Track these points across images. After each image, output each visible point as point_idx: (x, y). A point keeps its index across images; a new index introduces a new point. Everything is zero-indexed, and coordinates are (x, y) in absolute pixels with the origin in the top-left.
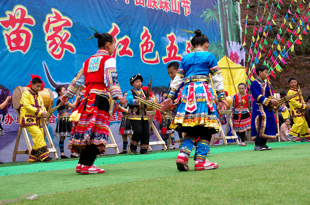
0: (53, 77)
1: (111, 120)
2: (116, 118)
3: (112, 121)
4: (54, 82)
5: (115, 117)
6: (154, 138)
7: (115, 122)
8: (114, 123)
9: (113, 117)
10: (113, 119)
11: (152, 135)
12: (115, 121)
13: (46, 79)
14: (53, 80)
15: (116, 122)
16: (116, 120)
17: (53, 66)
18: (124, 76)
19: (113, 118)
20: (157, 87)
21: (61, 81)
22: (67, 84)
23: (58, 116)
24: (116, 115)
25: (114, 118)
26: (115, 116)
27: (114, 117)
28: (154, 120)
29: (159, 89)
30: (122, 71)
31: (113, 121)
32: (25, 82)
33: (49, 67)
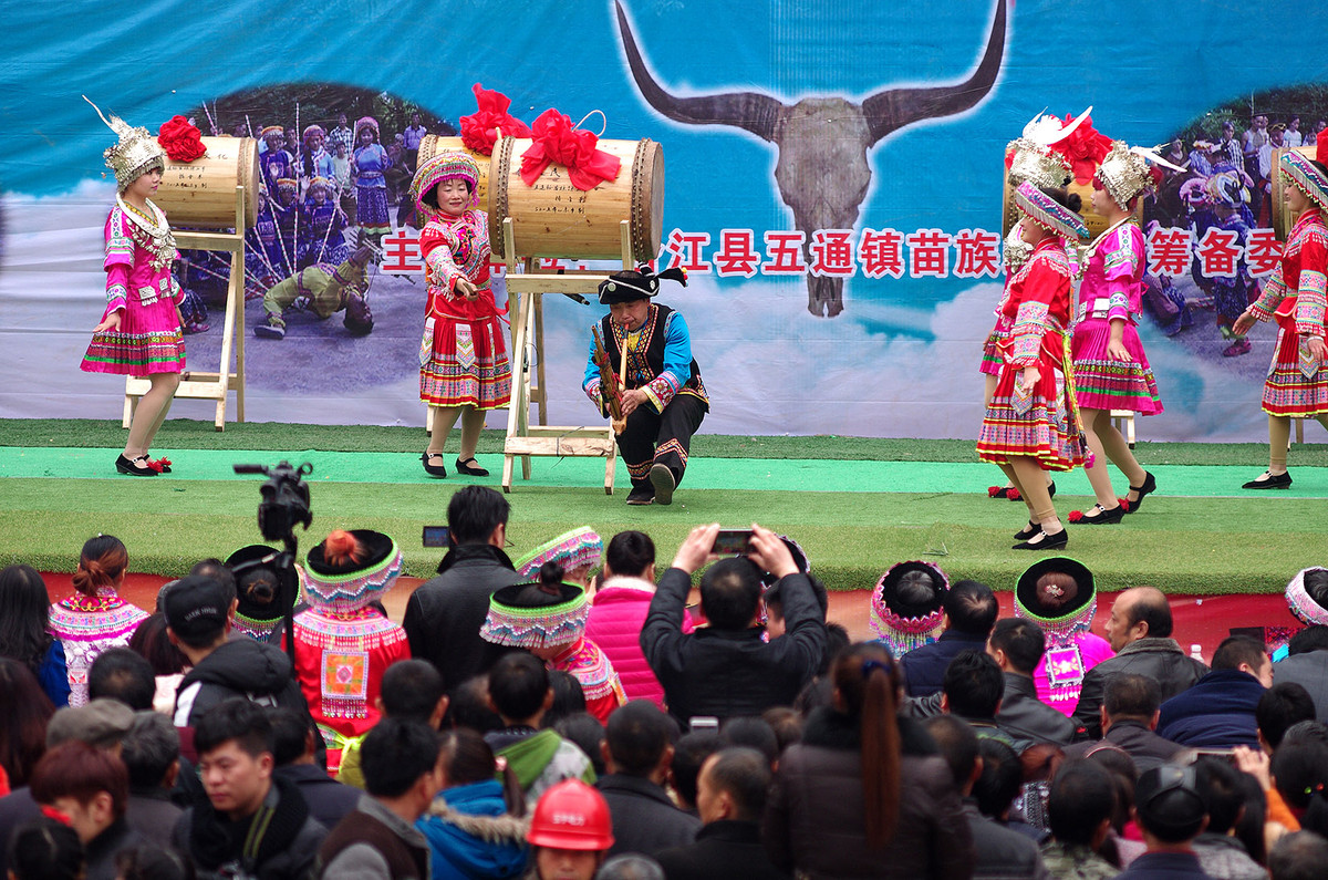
0: (657, 65)
1: (967, 265)
2: (994, 258)
3: (973, 274)
4: (663, 86)
5: (990, 253)
6: (1252, 370)
7: (986, 278)
8: (983, 285)
9: (977, 252)
10: (977, 264)
11: (1243, 358)
12: (990, 274)
13: (622, 76)
14: (654, 76)
15: (995, 276)
16: (993, 270)
17: (659, 14)
18: (1060, 37)
19: (977, 259)
20: (1292, 92)
21: (699, 82)
22: (726, 95)
23: (670, 243)
24: (998, 242)
25: (986, 260)
26: (992, 248)
27: (985, 253)
28: (1255, 271)
29: (1307, 99)
30: (1047, 17)
31: (978, 271)
32: (526, 93)
33: (639, 20)
